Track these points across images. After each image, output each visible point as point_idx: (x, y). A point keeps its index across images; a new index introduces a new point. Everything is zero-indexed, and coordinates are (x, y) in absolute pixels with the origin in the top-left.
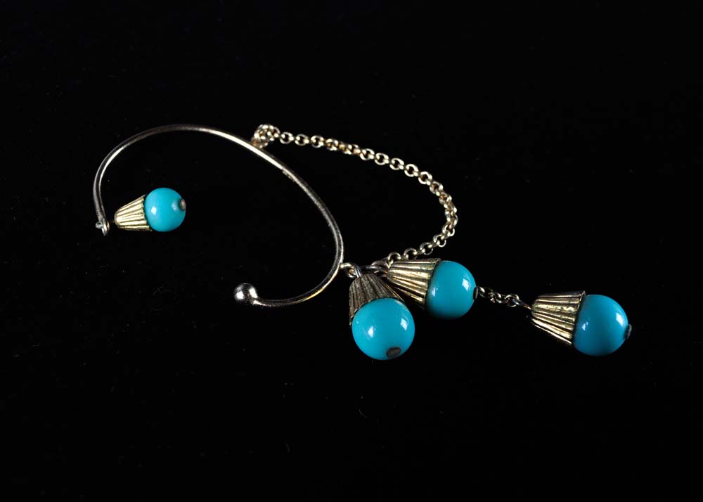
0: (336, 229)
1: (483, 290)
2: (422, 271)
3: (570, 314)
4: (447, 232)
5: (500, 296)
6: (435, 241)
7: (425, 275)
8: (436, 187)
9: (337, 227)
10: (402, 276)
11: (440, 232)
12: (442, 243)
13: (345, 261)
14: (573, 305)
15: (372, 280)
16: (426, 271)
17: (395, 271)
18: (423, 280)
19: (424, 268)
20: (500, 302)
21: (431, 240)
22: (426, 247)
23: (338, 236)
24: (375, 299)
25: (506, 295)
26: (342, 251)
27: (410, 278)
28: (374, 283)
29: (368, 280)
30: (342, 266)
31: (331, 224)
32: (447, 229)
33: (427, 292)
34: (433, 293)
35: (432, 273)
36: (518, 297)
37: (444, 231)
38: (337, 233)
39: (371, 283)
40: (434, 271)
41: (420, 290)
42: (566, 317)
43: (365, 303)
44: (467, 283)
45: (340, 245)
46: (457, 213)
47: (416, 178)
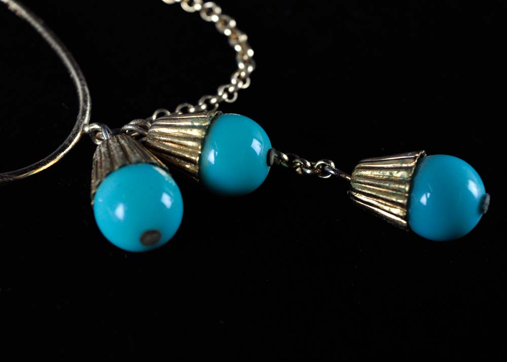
0: (81, 80)
1: (285, 157)
2: (193, 127)
3: (401, 181)
4: (238, 83)
5: (308, 164)
6: (220, 93)
7: (196, 133)
8: (226, 24)
9: (83, 77)
10: (167, 135)
11: (229, 82)
12: (230, 96)
13: (91, 121)
14: (406, 169)
15: (123, 142)
16: (199, 127)
17: (157, 130)
18: (194, 139)
19: (196, 124)
20: (308, 171)
21: (215, 94)
22: (207, 102)
24: (123, 166)
25: (316, 162)
26: (88, 108)
27: (178, 137)
28: (125, 145)
29: (118, 141)
30: (87, 129)
31: (73, 73)
32: (239, 77)
33: (200, 156)
34: (211, 157)
35: (207, 130)
36: (333, 164)
37: (234, 81)
38: (82, 85)
39: (122, 148)
40: (209, 126)
41: (191, 154)
42: (397, 186)
43: (111, 171)
44: (259, 145)
45: (85, 102)
46: (254, 57)
47: (197, 13)
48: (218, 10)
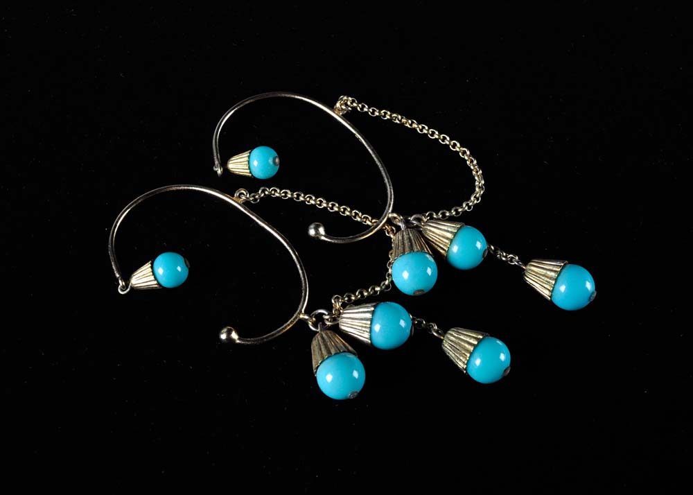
1: (493, 248)
2: (448, 231)
3: (551, 278)
4: (475, 200)
5: (504, 254)
6: (464, 205)
7: (450, 236)
8: (472, 162)
10: (433, 232)
11: (470, 198)
12: (469, 207)
13: (393, 212)
14: (555, 271)
16: (451, 232)
17: (429, 228)
18: (447, 238)
19: (449, 230)
20: (504, 259)
21: (461, 205)
22: (456, 210)
23: (390, 191)
24: (410, 252)
25: (509, 254)
26: (392, 203)
27: (439, 235)
28: (412, 238)
29: (409, 234)
30: (390, 215)
32: (475, 197)
33: (449, 247)
34: (455, 249)
35: (455, 235)
36: (517, 258)
37: (472, 198)
39: (410, 238)
40: (456, 233)
41: (444, 245)
42: (548, 280)
43: (404, 253)
44: (480, 244)
46: (484, 185)
47: (457, 152)
48: (468, 153)
